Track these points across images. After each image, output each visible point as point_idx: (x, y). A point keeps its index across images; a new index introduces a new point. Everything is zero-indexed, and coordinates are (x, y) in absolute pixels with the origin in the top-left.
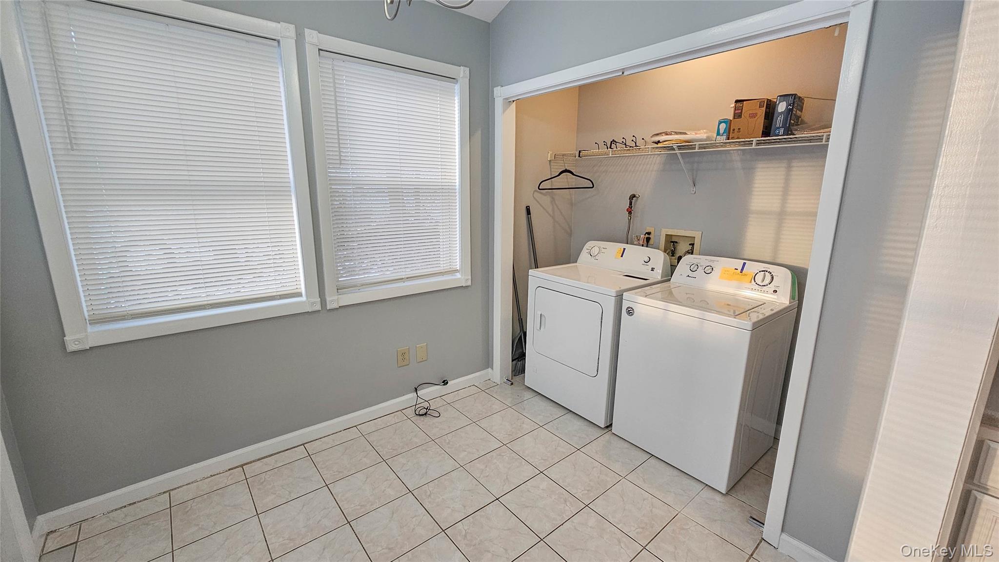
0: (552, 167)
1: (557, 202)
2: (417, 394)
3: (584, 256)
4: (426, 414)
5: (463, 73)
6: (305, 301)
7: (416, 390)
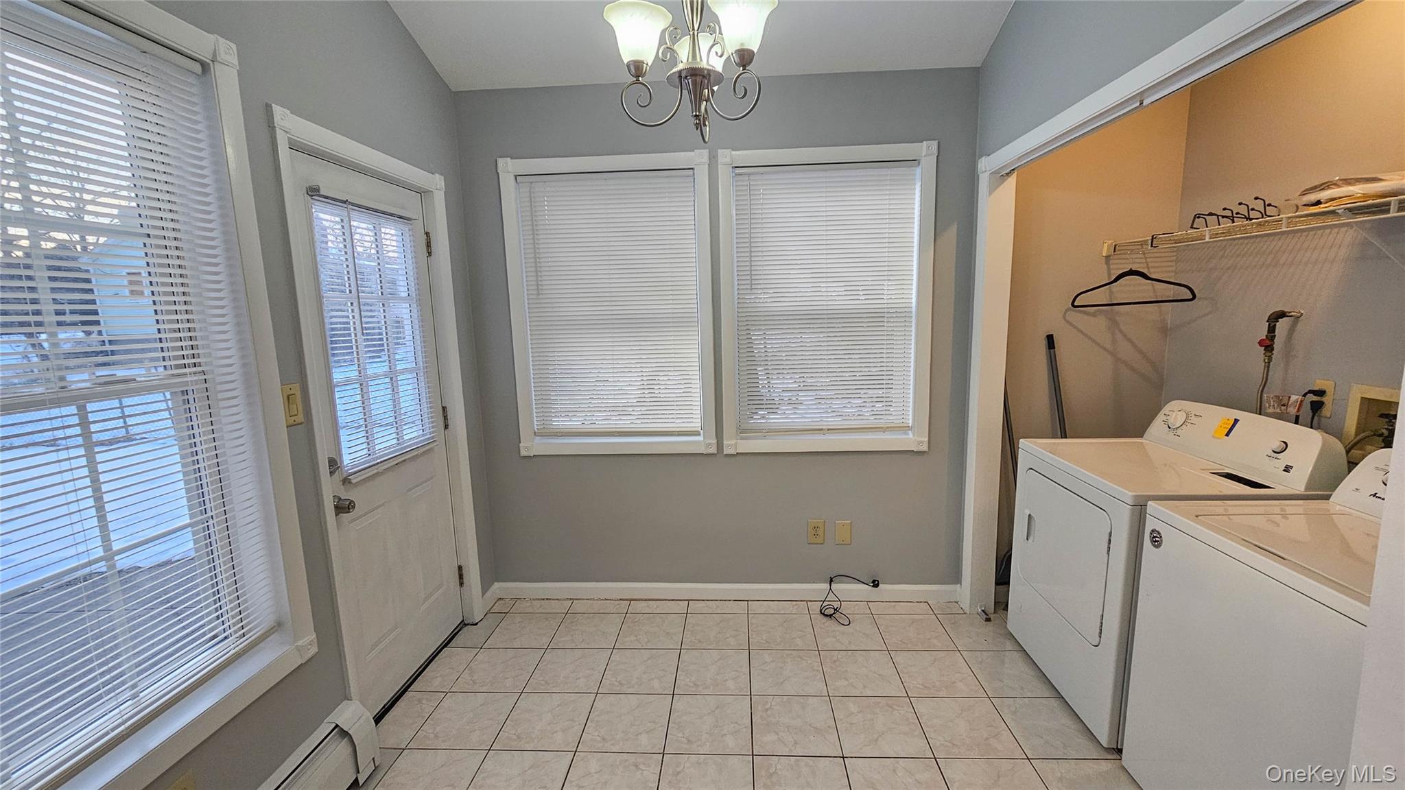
0: (1111, 267)
1: (1123, 328)
2: (830, 585)
3: (1157, 427)
4: (831, 615)
5: (926, 151)
6: (702, 443)
7: (831, 581)
